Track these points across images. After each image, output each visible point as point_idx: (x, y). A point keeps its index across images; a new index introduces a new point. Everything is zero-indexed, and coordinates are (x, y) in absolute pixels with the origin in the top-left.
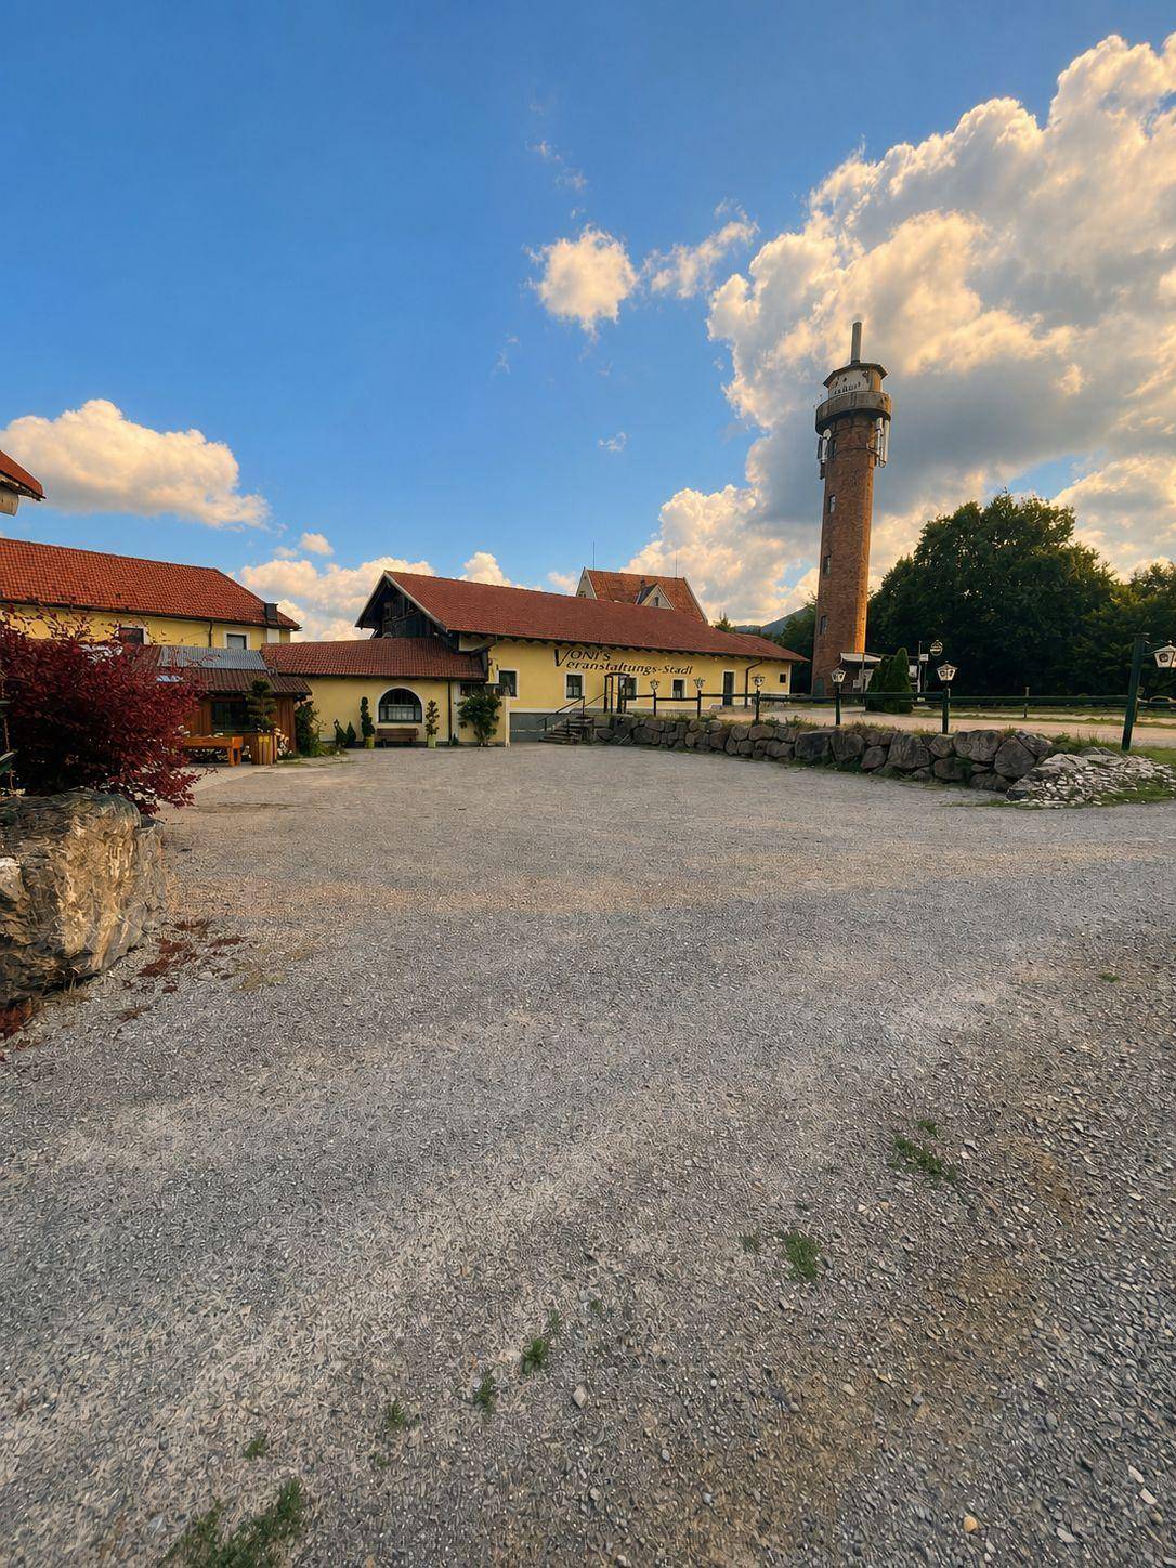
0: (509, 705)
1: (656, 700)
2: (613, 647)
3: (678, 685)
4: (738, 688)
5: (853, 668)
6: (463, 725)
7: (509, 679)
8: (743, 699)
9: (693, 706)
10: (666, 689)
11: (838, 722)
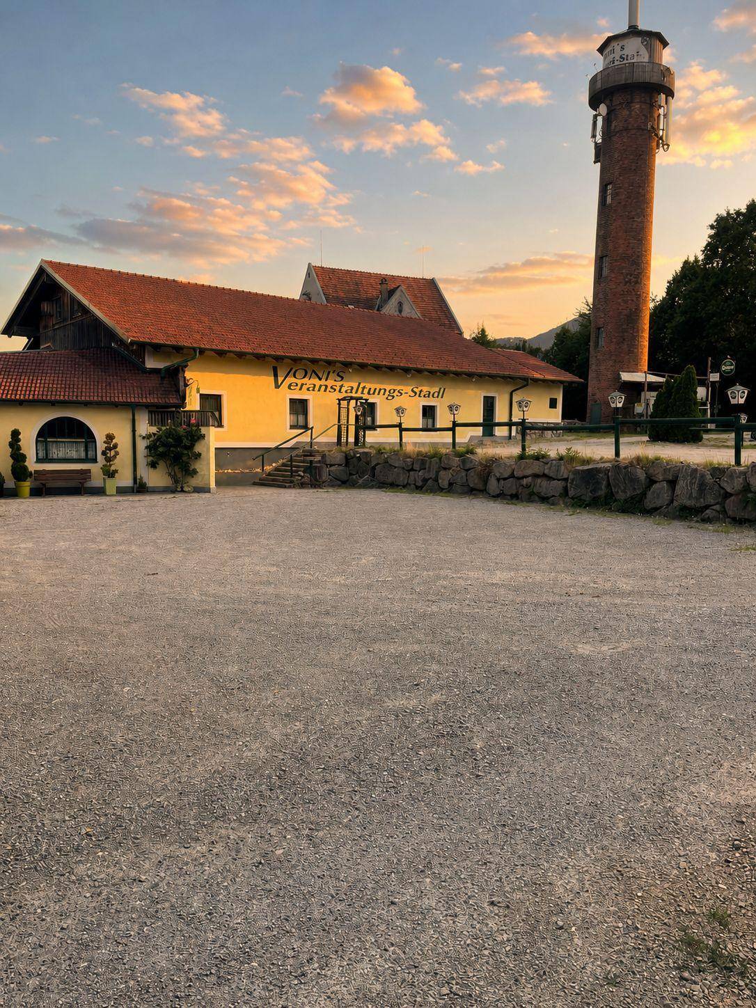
0: (215, 438)
1: (402, 430)
2: (347, 365)
3: (429, 412)
4: (501, 415)
5: (634, 390)
6: (153, 465)
7: (213, 403)
8: (506, 428)
9: (447, 438)
10: (414, 418)
11: (617, 454)
